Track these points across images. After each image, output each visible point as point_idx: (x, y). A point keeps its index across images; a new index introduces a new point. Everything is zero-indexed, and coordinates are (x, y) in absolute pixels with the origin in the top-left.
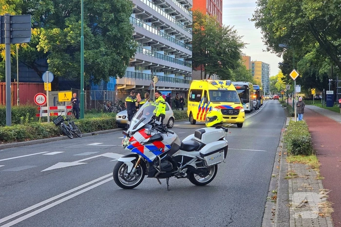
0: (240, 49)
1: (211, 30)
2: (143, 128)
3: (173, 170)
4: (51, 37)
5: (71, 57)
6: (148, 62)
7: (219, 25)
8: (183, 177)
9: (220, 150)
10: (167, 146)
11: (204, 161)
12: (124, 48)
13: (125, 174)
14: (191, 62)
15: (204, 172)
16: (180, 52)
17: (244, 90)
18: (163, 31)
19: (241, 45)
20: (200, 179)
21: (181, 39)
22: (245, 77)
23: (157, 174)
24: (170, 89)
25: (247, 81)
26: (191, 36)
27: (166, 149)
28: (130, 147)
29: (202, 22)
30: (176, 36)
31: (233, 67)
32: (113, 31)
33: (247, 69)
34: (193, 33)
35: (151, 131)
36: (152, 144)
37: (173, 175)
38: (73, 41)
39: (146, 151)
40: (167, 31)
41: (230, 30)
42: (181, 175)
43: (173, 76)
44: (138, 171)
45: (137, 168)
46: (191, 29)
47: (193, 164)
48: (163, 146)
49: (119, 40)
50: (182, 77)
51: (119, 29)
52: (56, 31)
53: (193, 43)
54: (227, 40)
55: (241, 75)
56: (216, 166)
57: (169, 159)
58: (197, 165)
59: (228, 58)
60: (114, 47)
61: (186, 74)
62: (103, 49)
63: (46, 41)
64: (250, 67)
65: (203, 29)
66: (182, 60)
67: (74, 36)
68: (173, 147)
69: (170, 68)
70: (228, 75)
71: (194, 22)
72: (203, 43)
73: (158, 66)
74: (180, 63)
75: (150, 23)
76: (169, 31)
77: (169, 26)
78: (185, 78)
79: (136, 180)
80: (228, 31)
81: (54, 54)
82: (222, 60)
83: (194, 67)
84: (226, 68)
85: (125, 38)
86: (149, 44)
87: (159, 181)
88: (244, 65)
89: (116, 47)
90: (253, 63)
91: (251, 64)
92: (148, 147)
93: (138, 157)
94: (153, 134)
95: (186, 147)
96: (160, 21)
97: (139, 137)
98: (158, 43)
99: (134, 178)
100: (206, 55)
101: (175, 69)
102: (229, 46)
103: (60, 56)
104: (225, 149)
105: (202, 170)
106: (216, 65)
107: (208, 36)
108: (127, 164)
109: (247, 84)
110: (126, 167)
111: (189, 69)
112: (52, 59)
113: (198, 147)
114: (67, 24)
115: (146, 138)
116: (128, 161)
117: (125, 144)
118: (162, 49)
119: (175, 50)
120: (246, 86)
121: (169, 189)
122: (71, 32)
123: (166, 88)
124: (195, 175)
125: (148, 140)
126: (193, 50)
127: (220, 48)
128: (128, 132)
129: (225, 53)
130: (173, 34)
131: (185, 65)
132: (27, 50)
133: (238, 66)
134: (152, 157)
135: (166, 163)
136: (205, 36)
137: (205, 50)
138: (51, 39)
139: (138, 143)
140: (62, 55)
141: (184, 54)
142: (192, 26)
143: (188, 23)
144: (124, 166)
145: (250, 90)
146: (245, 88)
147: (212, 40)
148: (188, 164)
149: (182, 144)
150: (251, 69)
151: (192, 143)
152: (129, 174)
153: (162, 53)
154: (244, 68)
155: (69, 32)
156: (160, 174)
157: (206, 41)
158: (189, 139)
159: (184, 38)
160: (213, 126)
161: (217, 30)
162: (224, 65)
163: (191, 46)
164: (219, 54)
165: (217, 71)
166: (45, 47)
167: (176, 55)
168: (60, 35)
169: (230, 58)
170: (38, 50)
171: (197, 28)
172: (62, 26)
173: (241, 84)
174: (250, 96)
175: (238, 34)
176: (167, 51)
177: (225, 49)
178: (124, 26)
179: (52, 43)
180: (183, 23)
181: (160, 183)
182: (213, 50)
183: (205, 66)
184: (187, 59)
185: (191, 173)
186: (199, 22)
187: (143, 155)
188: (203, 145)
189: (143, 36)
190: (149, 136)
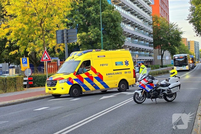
0: (181, 35)
1: (163, 25)
2: (145, 78)
3: (158, 95)
4: (82, 37)
5: (92, 47)
6: (130, 46)
7: (168, 22)
8: (162, 98)
9: (177, 86)
10: (155, 85)
11: (170, 91)
12: (119, 40)
13: (138, 97)
14: (153, 44)
15: (171, 95)
16: (146, 39)
17: (184, 59)
18: (137, 28)
19: (181, 33)
20: (169, 99)
21: (147, 32)
22: (184, 51)
23: (151, 97)
24: (142, 61)
25: (186, 53)
26: (152, 30)
27: (155, 86)
28: (140, 86)
29: (158, 21)
30: (144, 31)
31: (177, 46)
32: (113, 32)
33: (186, 45)
34: (153, 28)
35: (148, 79)
36: (149, 85)
37: (158, 97)
38: (93, 39)
39: (147, 88)
40: (138, 28)
41: (175, 25)
42: (161, 97)
43: (143, 53)
44: (143, 96)
45: (143, 95)
46: (152, 26)
47: (166, 92)
48: (153, 85)
49: (116, 36)
50: (148, 53)
51: (116, 31)
52: (84, 34)
53: (153, 34)
54: (173, 30)
55: (182, 49)
56: (176, 93)
57: (156, 90)
58: (168, 93)
59: (174, 41)
60: (114, 40)
61: (151, 52)
62: (108, 42)
63: (80, 39)
64: (187, 45)
65: (159, 25)
66: (148, 43)
67: (93, 36)
68: (157, 86)
69: (141, 49)
70: (175, 50)
71: (153, 22)
72: (159, 33)
73: (135, 48)
74: (146, 45)
75: (130, 25)
76: (140, 28)
77: (140, 26)
78: (150, 53)
79: (143, 100)
80: (173, 25)
81: (83, 46)
82: (171, 42)
83: (155, 47)
84: (173, 46)
85: (119, 35)
86: (130, 36)
87: (152, 100)
88: (183, 43)
89: (115, 40)
90: (189, 42)
91: (188, 42)
92: (147, 86)
93: (143, 90)
94: (149, 80)
95: (162, 86)
96: (135, 23)
97: (143, 82)
98: (135, 35)
99: (142, 99)
100: (161, 40)
101: (138, 48)
102: (174, 34)
103: (86, 47)
104: (179, 85)
105: (170, 95)
106: (167, 45)
107: (162, 29)
108: (139, 93)
109: (186, 55)
110: (138, 94)
111: (152, 48)
112: (83, 48)
113: (167, 85)
114: (89, 30)
115: (146, 82)
116: (139, 92)
117: (137, 85)
118: (136, 38)
119: (144, 38)
120: (186, 56)
121: (156, 103)
122: (92, 34)
123: (140, 60)
124: (167, 97)
125: (147, 83)
126: (154, 37)
127: (169, 35)
128: (138, 80)
129: (172, 38)
130: (142, 29)
131: (150, 46)
132: (72, 45)
133: (180, 45)
134: (149, 90)
135: (155, 92)
136: (160, 29)
137: (161, 37)
138: (82, 38)
139: (143, 84)
140: (87, 46)
141: (149, 40)
142: (153, 24)
143: (150, 23)
144: (137, 94)
145: (188, 58)
146: (185, 57)
147: (164, 31)
148: (164, 92)
149: (161, 84)
150: (188, 45)
151: (165, 83)
152: (140, 97)
153: (137, 40)
154: (183, 45)
155: (91, 34)
156: (153, 97)
157: (161, 32)
158: (163, 82)
159: (148, 31)
160: (173, 76)
161: (167, 25)
162: (172, 44)
163: (152, 35)
164: (169, 39)
165: (168, 49)
166: (79, 42)
167: (144, 41)
168: (86, 36)
169: (175, 40)
170: (76, 44)
171: (155, 25)
172: (87, 31)
173: (183, 55)
174: (188, 61)
175: (179, 27)
176: (139, 39)
177: (172, 36)
178: (119, 29)
179: (82, 40)
180: (147, 23)
181: (153, 101)
182: (165, 36)
183: (161, 46)
184: (151, 43)
185: (165, 96)
186: (156, 21)
187: (145, 89)
188: (170, 84)
189: (126, 32)
190: (147, 81)
